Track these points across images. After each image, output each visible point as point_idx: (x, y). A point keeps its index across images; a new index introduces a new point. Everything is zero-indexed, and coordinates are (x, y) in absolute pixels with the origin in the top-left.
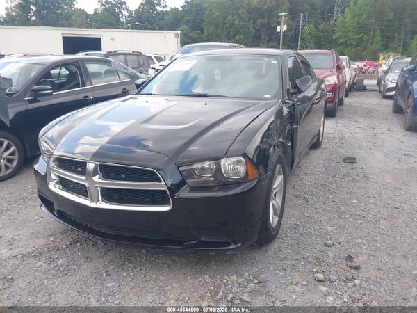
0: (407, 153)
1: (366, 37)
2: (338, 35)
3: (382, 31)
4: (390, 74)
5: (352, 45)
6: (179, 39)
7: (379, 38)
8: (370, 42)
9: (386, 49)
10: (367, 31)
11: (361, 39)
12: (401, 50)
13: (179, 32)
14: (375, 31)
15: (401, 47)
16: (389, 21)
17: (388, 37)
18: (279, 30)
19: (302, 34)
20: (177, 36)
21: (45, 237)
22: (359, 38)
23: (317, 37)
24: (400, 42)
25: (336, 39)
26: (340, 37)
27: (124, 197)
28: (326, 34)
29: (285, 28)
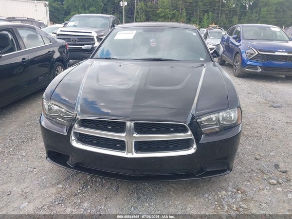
0: (249, 92)
1: (177, 13)
2: (160, 10)
3: (186, 9)
4: (208, 39)
5: (169, 17)
6: (48, 8)
7: (185, 14)
8: (180, 16)
9: (189, 21)
10: (177, 9)
11: (174, 14)
12: (198, 22)
13: (47, 3)
14: (182, 9)
15: (198, 21)
16: (190, 3)
17: (190, 14)
18: (121, 5)
19: (137, 9)
20: (46, 6)
21: (53, 185)
22: (173, 14)
23: (146, 11)
24: (197, 17)
25: (159, 13)
26: (161, 12)
27: (152, 146)
28: (152, 9)
29: (126, 4)
